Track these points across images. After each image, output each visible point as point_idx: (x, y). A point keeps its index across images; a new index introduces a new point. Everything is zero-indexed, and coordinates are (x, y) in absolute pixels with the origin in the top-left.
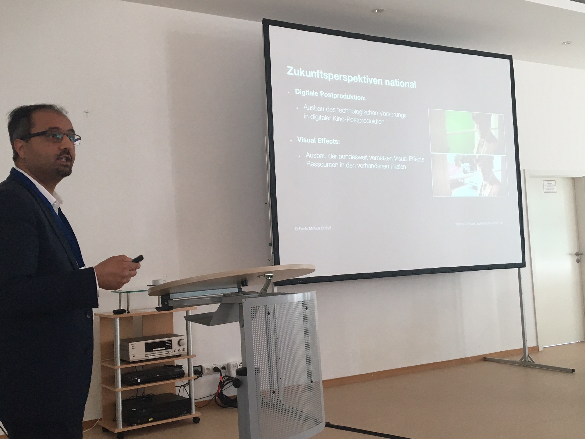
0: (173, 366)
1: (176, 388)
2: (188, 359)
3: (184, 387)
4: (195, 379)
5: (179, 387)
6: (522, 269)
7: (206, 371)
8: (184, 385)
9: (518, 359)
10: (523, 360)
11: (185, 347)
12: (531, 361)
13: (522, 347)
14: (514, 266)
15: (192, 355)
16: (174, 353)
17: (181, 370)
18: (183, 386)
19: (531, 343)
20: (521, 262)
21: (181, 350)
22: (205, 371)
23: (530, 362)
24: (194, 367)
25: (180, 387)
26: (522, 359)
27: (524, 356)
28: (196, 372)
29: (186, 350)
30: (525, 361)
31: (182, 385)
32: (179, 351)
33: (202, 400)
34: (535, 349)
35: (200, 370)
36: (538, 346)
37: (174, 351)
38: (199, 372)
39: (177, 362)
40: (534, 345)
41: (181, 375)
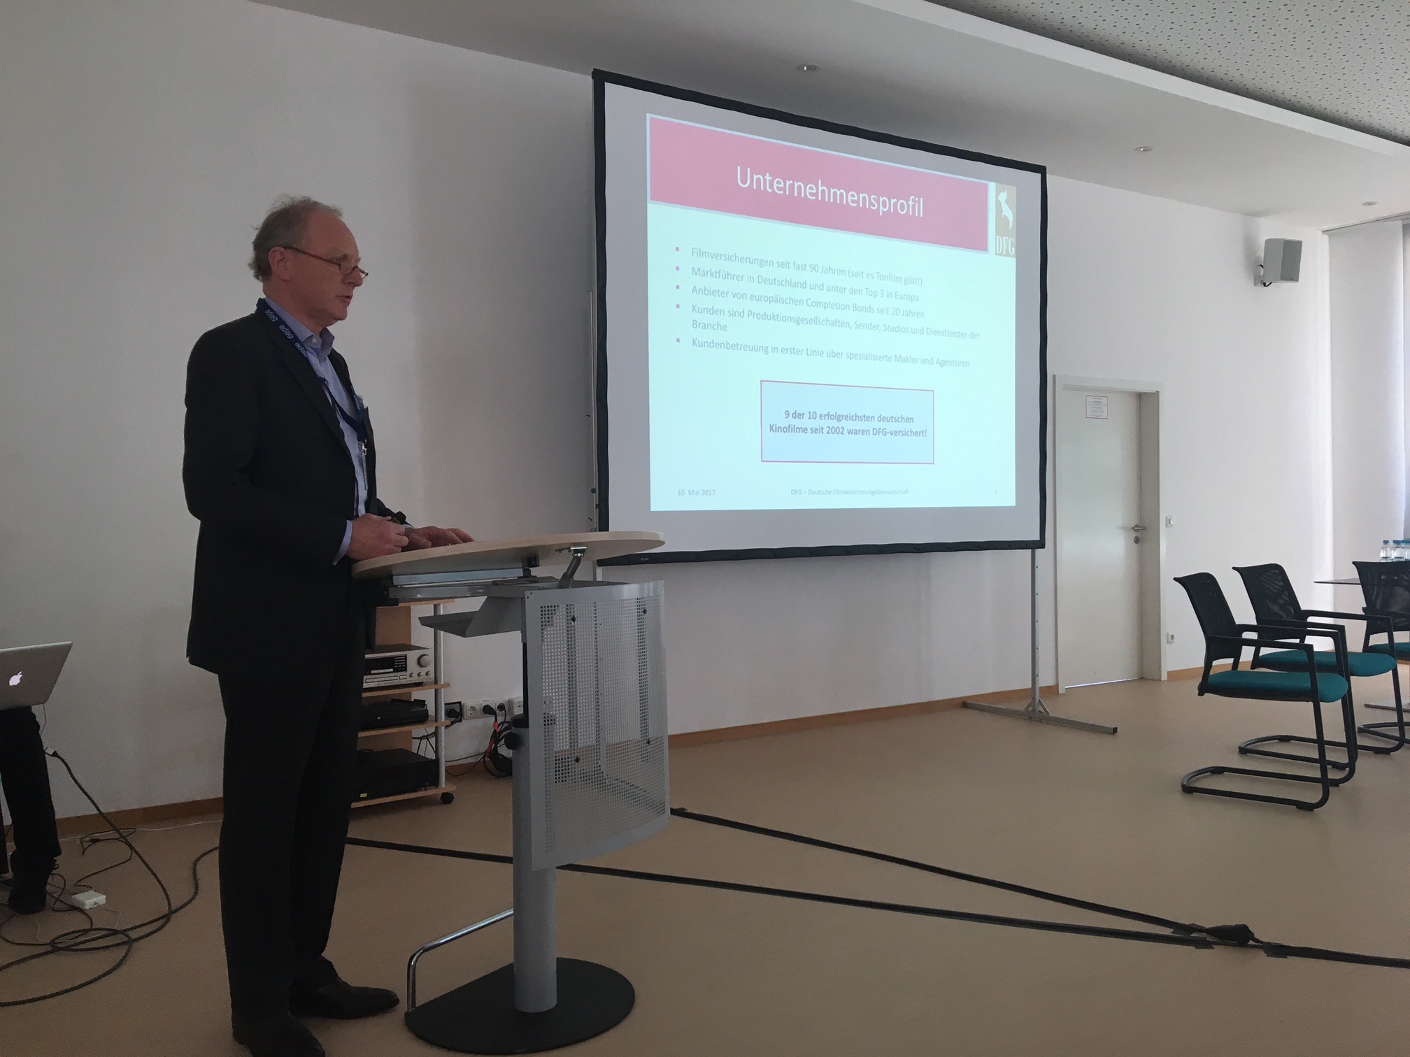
0: (408, 702)
1: (413, 740)
2: (436, 690)
3: (428, 740)
4: (447, 727)
5: (418, 738)
6: (1038, 551)
7: (469, 713)
8: (429, 735)
9: (1021, 706)
10: (1030, 709)
11: (431, 668)
12: (1042, 710)
13: (1029, 685)
14: (1024, 546)
15: (442, 683)
16: (409, 679)
17: (422, 709)
18: (427, 737)
19: (1045, 680)
20: (1037, 538)
21: (423, 673)
22: (467, 712)
23: (1042, 712)
24: (446, 704)
25: (421, 738)
26: (1028, 707)
27: (1032, 704)
28: (450, 713)
29: (432, 675)
30: (1034, 710)
31: (424, 736)
32: (419, 675)
33: (460, 762)
34: (1052, 691)
35: (458, 711)
36: (1057, 686)
37: (411, 676)
38: (455, 713)
39: (416, 695)
40: (1051, 683)
41: (422, 718)
